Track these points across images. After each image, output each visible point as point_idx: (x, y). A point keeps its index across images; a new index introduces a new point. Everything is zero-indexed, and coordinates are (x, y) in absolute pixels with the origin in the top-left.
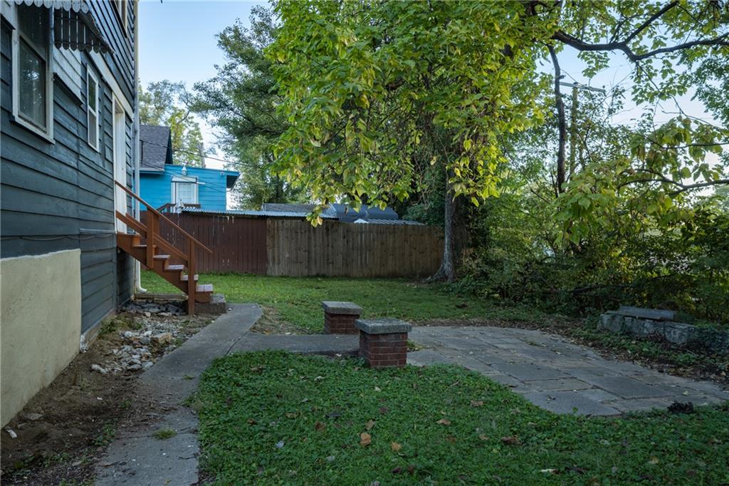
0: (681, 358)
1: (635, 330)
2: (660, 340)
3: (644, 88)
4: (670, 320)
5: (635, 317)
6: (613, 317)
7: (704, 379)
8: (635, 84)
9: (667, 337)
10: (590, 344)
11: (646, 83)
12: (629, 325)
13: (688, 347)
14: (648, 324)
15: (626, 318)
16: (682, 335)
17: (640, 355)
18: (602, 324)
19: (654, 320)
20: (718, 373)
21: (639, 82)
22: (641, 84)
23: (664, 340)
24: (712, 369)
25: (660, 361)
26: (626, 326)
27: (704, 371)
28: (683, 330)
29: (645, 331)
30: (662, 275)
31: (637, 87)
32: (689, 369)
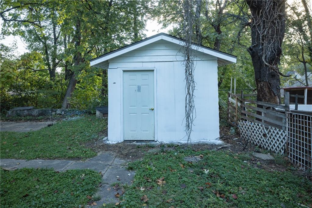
0: (39, 118)
1: (21, 114)
2: (30, 115)
3: (6, 30)
4: (32, 109)
5: (21, 110)
6: (13, 111)
7: (47, 121)
8: (2, 27)
9: (32, 114)
10: (9, 121)
11: (7, 28)
12: (19, 113)
13: (39, 115)
14: (25, 111)
15: (18, 111)
16: (36, 112)
17: (27, 120)
18: (9, 114)
19: (28, 110)
20: (50, 119)
21: (4, 27)
22: (5, 28)
23: (31, 115)
24: (48, 119)
25: (34, 120)
26: (18, 113)
27: (46, 119)
28: (37, 111)
29: (25, 114)
30: (22, 96)
31: (3, 29)
32: (43, 120)
